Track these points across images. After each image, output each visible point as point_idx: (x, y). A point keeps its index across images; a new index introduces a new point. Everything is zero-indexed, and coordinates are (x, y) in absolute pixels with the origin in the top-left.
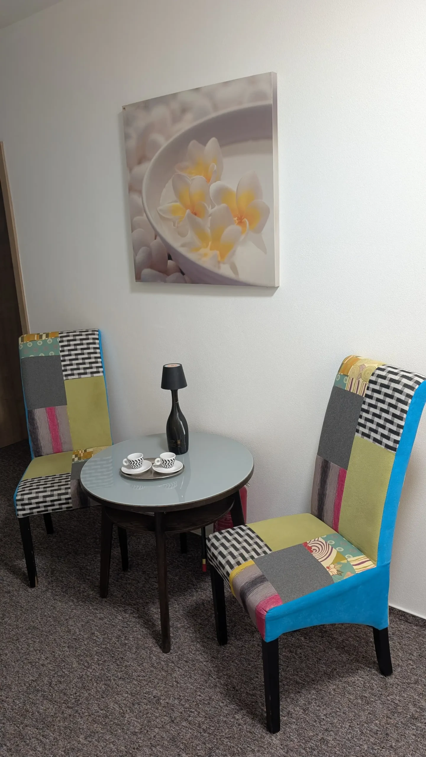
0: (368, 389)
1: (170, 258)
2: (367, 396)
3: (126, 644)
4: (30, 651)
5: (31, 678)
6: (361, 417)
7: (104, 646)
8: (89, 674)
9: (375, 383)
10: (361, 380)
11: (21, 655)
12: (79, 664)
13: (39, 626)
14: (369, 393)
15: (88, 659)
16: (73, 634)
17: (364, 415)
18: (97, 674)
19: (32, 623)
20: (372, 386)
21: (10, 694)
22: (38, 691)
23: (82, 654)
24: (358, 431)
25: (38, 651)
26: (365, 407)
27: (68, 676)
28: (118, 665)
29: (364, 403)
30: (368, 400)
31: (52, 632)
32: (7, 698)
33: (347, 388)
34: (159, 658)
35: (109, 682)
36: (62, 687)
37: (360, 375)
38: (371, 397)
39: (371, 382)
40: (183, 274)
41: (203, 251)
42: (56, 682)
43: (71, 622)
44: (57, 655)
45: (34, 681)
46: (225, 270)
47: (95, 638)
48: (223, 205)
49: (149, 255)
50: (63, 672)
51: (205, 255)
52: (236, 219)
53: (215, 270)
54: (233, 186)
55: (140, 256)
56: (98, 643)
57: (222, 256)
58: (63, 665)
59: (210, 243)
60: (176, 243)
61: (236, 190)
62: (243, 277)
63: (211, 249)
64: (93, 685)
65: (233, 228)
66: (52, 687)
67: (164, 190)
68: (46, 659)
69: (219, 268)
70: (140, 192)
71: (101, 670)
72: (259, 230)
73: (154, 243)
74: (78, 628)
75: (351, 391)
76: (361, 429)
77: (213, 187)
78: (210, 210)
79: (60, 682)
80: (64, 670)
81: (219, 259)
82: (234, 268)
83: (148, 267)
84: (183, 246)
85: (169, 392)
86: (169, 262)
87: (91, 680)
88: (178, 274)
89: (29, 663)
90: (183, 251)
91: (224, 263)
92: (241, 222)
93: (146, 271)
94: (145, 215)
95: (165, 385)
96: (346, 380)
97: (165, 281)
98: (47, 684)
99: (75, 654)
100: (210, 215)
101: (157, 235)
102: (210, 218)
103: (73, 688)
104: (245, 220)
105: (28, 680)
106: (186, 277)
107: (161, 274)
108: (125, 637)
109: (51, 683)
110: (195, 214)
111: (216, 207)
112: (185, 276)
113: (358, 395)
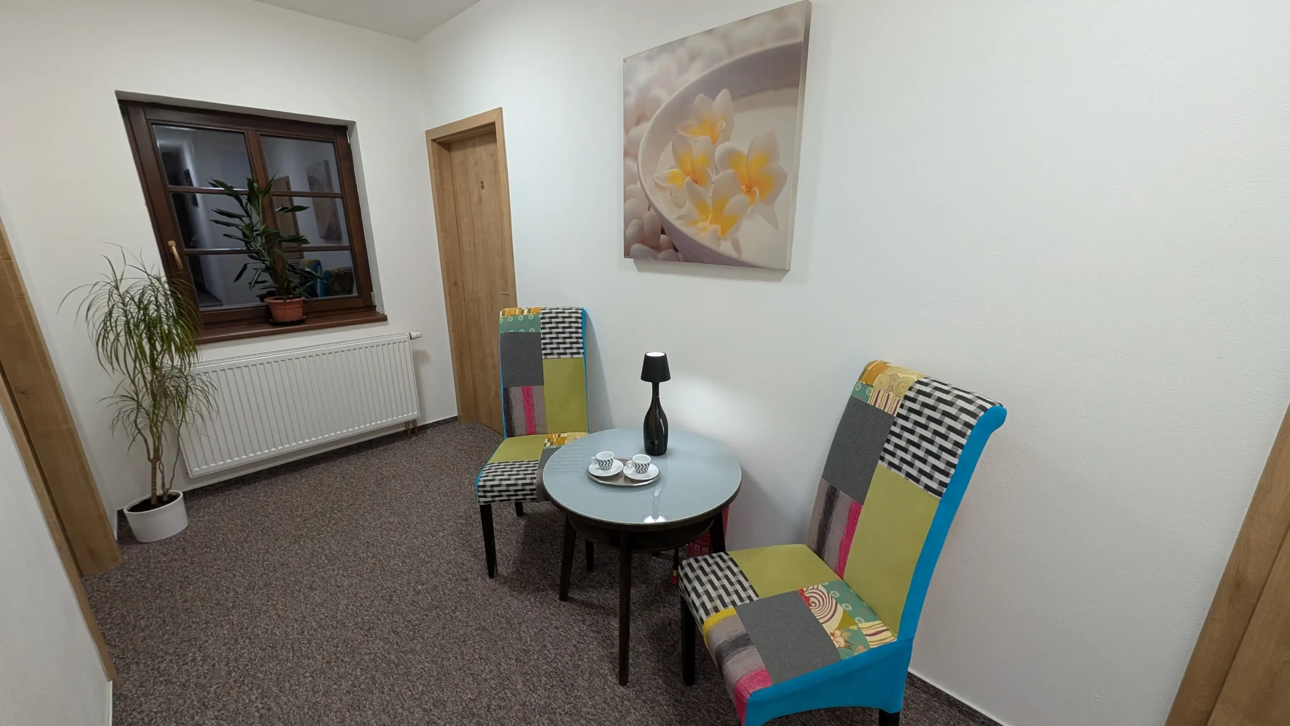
0: (902, 406)
1: (663, 232)
2: (899, 415)
3: (579, 666)
4: (475, 659)
5: (470, 696)
6: (888, 441)
7: (555, 665)
8: (532, 700)
9: (914, 400)
10: (892, 394)
11: (465, 663)
12: (525, 685)
13: (490, 628)
14: (904, 412)
15: (535, 679)
16: (524, 643)
17: (894, 439)
18: (542, 703)
19: (483, 622)
20: (908, 404)
21: (443, 714)
22: (474, 715)
23: (530, 672)
24: (882, 459)
25: (483, 660)
26: (896, 430)
27: (510, 701)
28: (566, 694)
29: (895, 424)
30: (901, 422)
31: (502, 637)
32: (439, 719)
33: (871, 402)
34: (614, 691)
35: (553, 716)
36: (502, 713)
37: (891, 388)
38: (906, 418)
39: (907, 398)
40: (676, 250)
41: (701, 225)
42: (495, 706)
43: (524, 628)
44: (502, 668)
45: (472, 700)
46: (726, 248)
47: (546, 652)
48: (731, 171)
49: (641, 228)
50: (506, 694)
51: (704, 229)
52: (744, 187)
53: (714, 247)
54: (744, 149)
55: (631, 229)
56: (548, 659)
57: (724, 231)
58: (507, 683)
59: (710, 216)
60: (672, 216)
61: (746, 153)
62: (746, 257)
63: (711, 223)
64: (535, 717)
65: (741, 198)
66: (490, 712)
67: (663, 154)
68: (490, 672)
69: (719, 245)
70: (636, 157)
71: (547, 697)
72: (771, 201)
73: (647, 215)
74: (530, 637)
75: (877, 406)
76: (888, 457)
77: (720, 149)
78: (714, 178)
79: (500, 706)
80: (506, 691)
81: (720, 234)
82: (736, 246)
83: (638, 242)
84: (679, 218)
85: (650, 384)
86: (662, 236)
87: (534, 710)
88: (672, 251)
89: (471, 675)
90: (678, 224)
91: (725, 240)
92: (749, 190)
93: (636, 247)
94: (639, 182)
95: (645, 377)
96: (870, 392)
97: (656, 259)
98: (485, 707)
99: (522, 670)
100: (713, 183)
101: (651, 206)
102: (713, 186)
103: (513, 717)
104: (756, 188)
105: (465, 698)
106: (680, 255)
107: (651, 249)
108: (580, 656)
109: (489, 707)
110: (696, 182)
111: (721, 174)
112: (679, 252)
113: (887, 413)
